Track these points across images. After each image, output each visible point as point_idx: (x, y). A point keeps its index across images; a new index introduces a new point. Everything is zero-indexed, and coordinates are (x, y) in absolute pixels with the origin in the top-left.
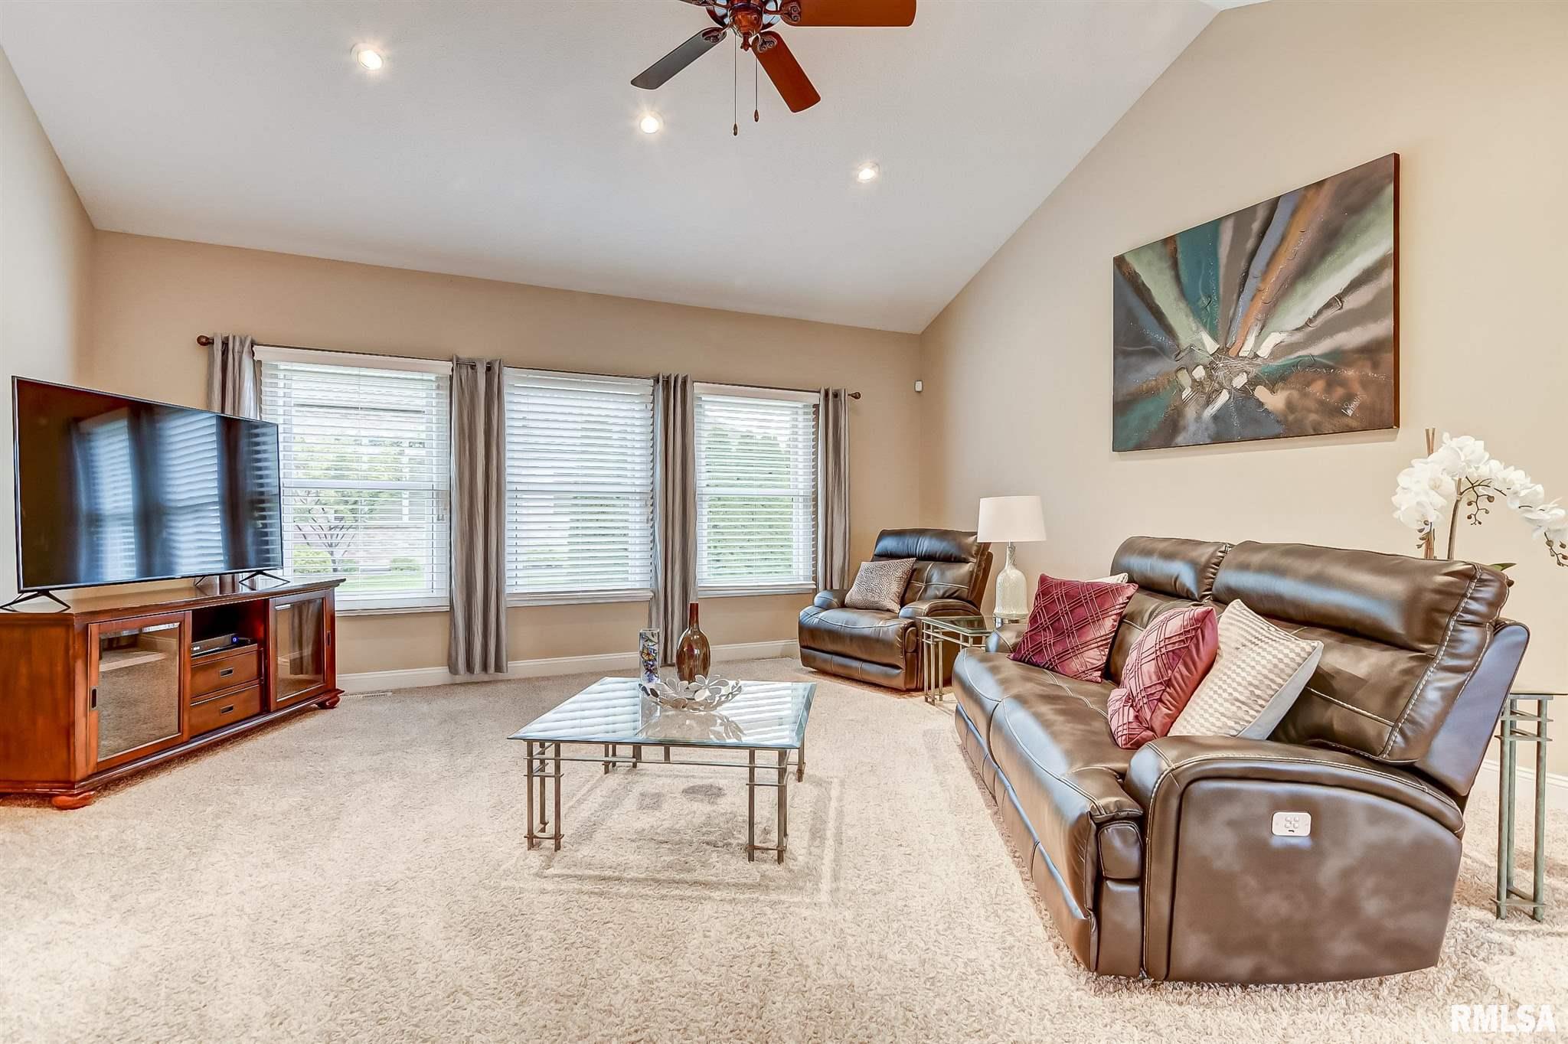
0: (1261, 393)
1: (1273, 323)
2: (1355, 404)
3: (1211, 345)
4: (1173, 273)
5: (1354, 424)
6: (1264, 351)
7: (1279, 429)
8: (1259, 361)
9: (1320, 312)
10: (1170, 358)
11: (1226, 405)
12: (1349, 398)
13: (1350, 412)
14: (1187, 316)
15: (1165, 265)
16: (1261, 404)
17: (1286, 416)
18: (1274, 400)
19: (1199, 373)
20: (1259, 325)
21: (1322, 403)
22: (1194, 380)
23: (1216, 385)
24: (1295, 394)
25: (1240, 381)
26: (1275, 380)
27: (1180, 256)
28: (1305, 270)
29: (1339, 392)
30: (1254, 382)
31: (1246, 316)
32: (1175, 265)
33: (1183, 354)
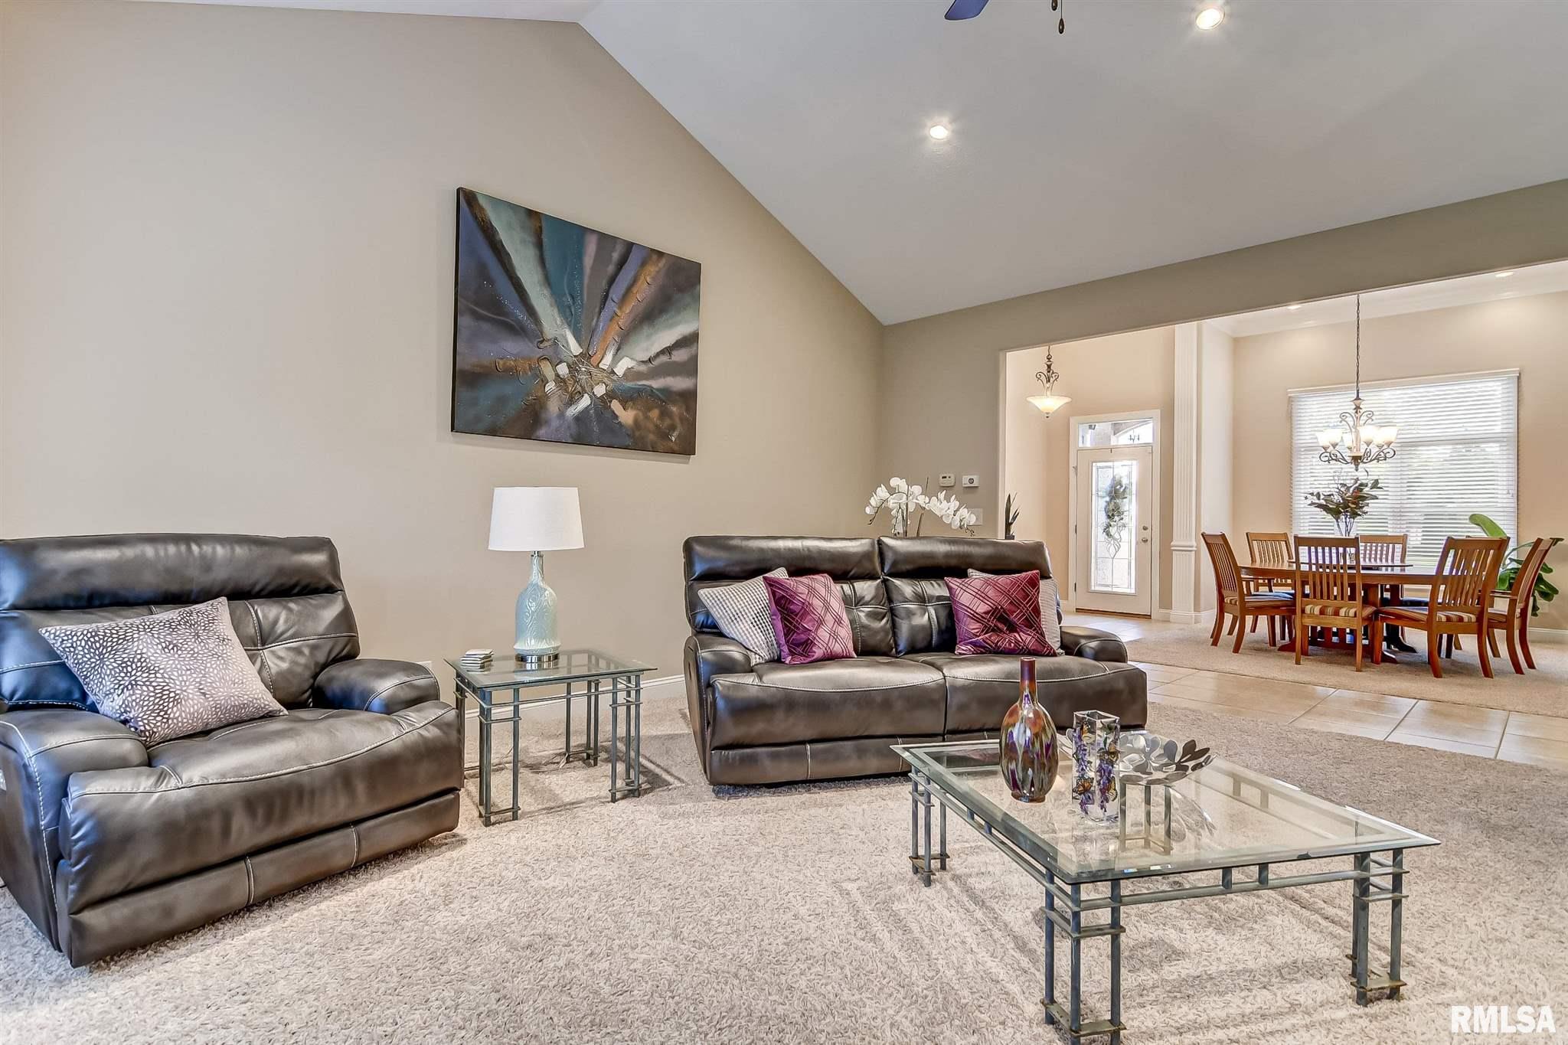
0: (616, 406)
1: (626, 349)
2: (676, 434)
3: (575, 348)
4: (538, 252)
5: (676, 448)
6: (620, 369)
7: (629, 442)
8: (615, 377)
9: (658, 355)
10: (532, 343)
11: (587, 409)
12: (673, 428)
13: (673, 439)
14: (551, 306)
15: (530, 239)
16: (616, 417)
17: (633, 432)
18: (626, 416)
19: (563, 369)
20: (616, 346)
21: (657, 426)
22: (558, 375)
23: (579, 389)
24: (641, 414)
25: (600, 390)
26: (628, 398)
27: (545, 240)
28: (649, 316)
29: (668, 422)
30: (611, 395)
31: (606, 331)
32: (539, 245)
33: (546, 344)
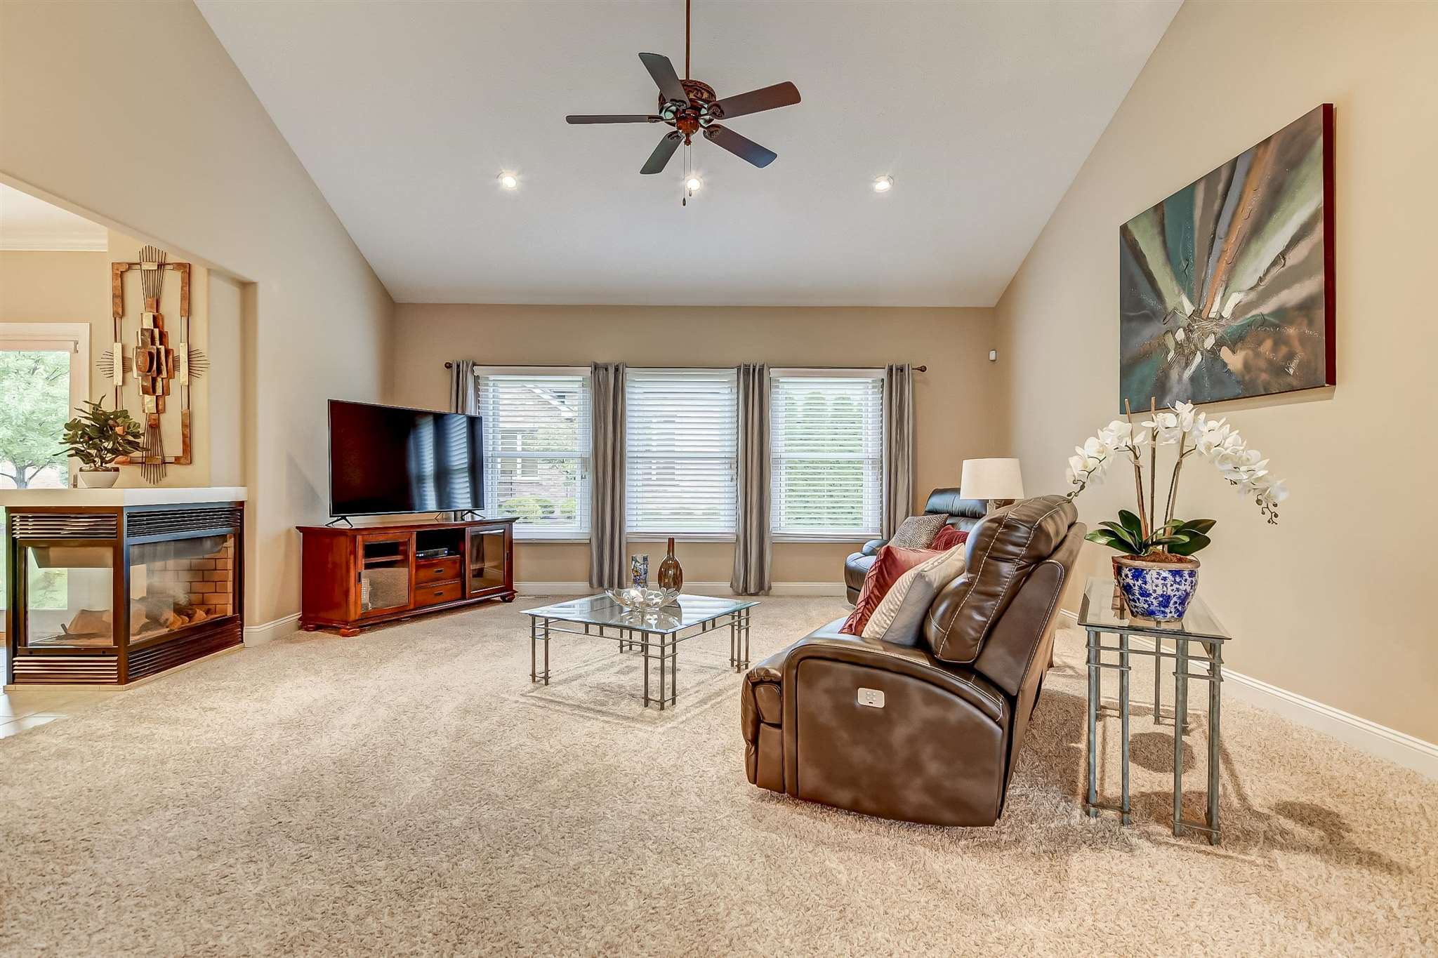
0: (1225, 353)
1: (1233, 286)
2: (1296, 362)
3: (1188, 308)
4: (1161, 238)
5: (1295, 383)
6: (1227, 313)
7: (1239, 391)
8: (1223, 322)
9: (1268, 270)
10: (1159, 321)
11: (1199, 366)
12: (1290, 356)
13: (1291, 371)
14: (1171, 280)
15: (1156, 231)
16: (1225, 365)
17: (1243, 376)
18: (1234, 360)
19: (1180, 335)
20: (1223, 288)
21: (1270, 362)
22: (1177, 343)
23: (1193, 347)
24: (1250, 352)
25: (1209, 342)
26: (1234, 340)
27: (1166, 221)
28: (1257, 229)
29: (1284, 350)
30: (1219, 343)
31: (1214, 277)
32: (1163, 232)
33: (1168, 318)
